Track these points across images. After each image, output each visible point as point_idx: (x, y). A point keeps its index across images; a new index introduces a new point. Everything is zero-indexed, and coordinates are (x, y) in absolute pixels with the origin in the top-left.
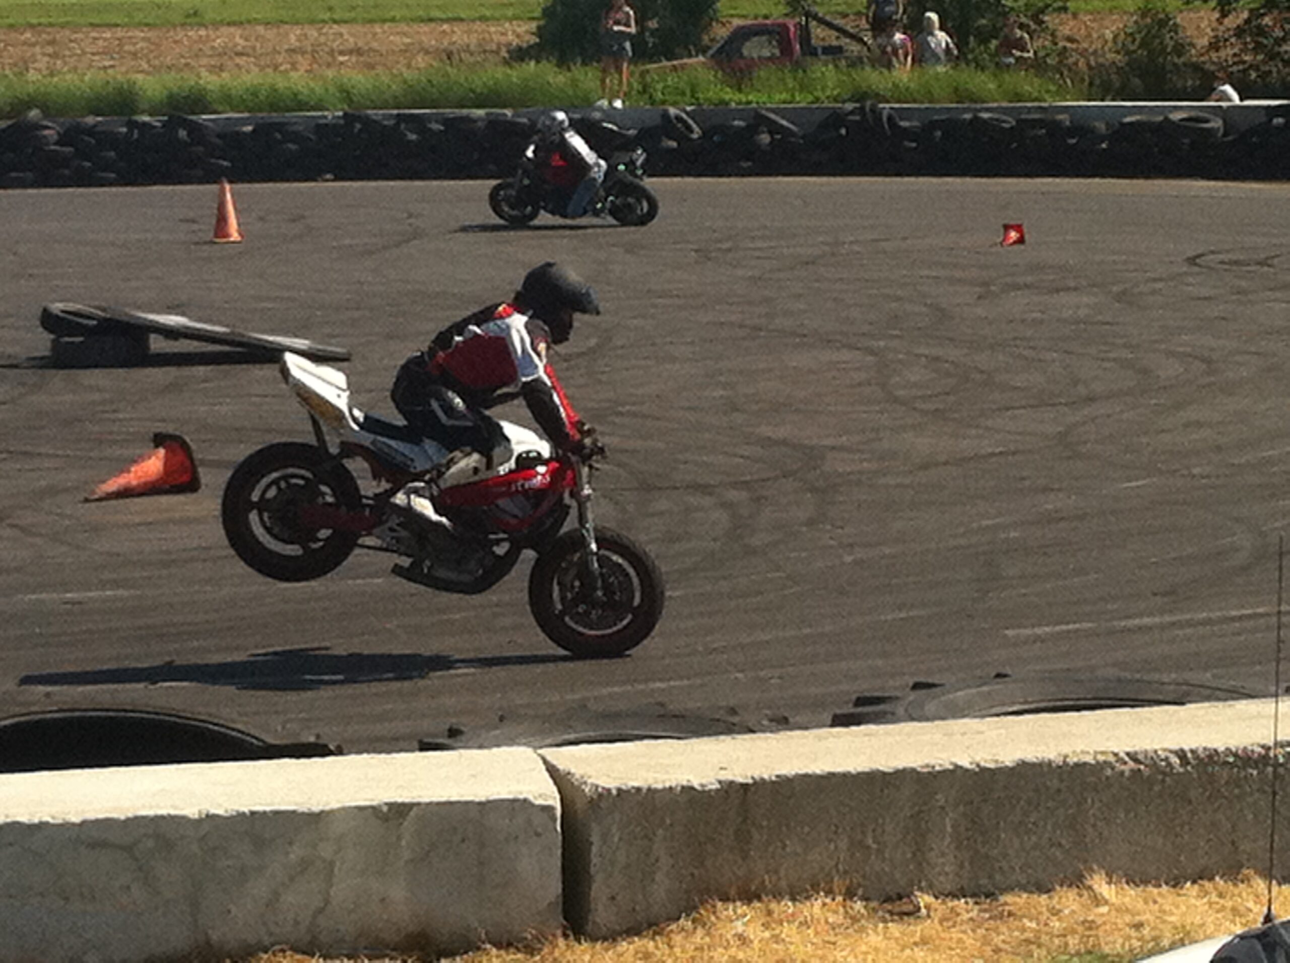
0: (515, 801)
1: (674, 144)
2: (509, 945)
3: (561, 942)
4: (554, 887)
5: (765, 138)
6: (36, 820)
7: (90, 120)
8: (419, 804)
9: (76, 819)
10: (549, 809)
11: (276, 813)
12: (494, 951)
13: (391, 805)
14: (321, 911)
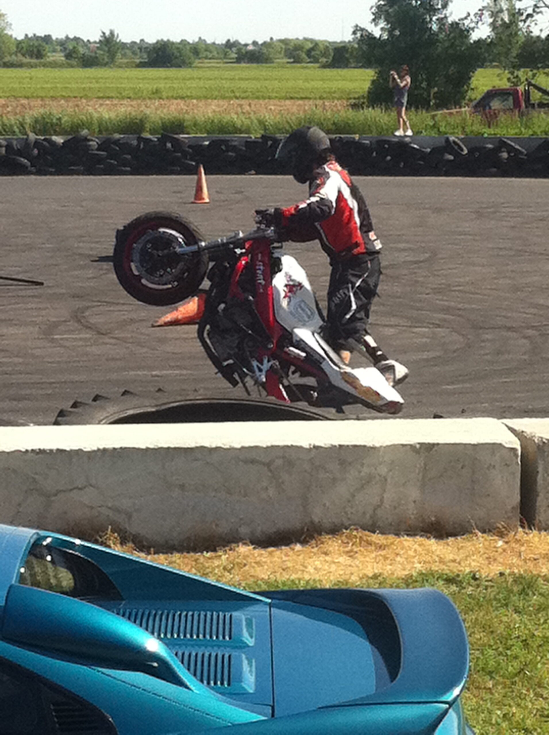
0: (494, 444)
1: (451, 157)
2: (490, 531)
3: (520, 529)
4: (517, 498)
5: (505, 155)
6: (214, 446)
7: (117, 136)
8: (438, 444)
9: (238, 446)
10: (514, 450)
11: (355, 446)
12: (480, 534)
13: (421, 444)
14: (379, 506)
